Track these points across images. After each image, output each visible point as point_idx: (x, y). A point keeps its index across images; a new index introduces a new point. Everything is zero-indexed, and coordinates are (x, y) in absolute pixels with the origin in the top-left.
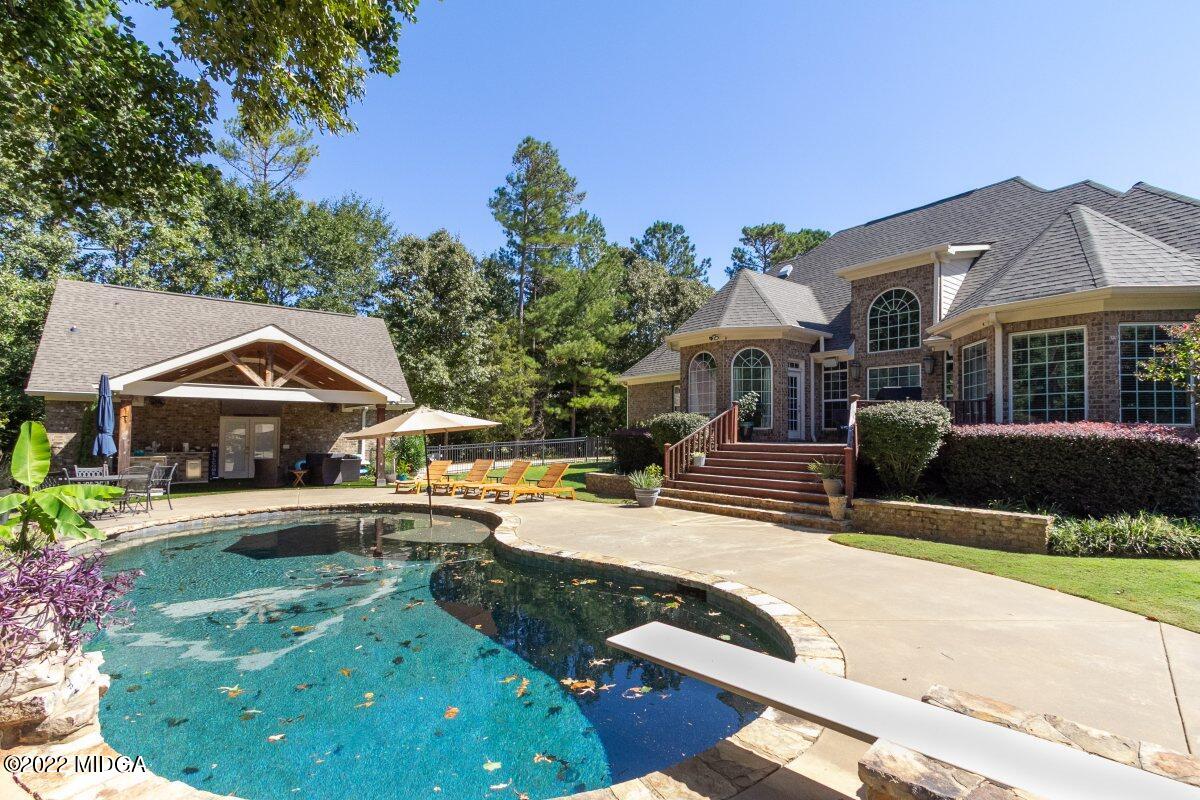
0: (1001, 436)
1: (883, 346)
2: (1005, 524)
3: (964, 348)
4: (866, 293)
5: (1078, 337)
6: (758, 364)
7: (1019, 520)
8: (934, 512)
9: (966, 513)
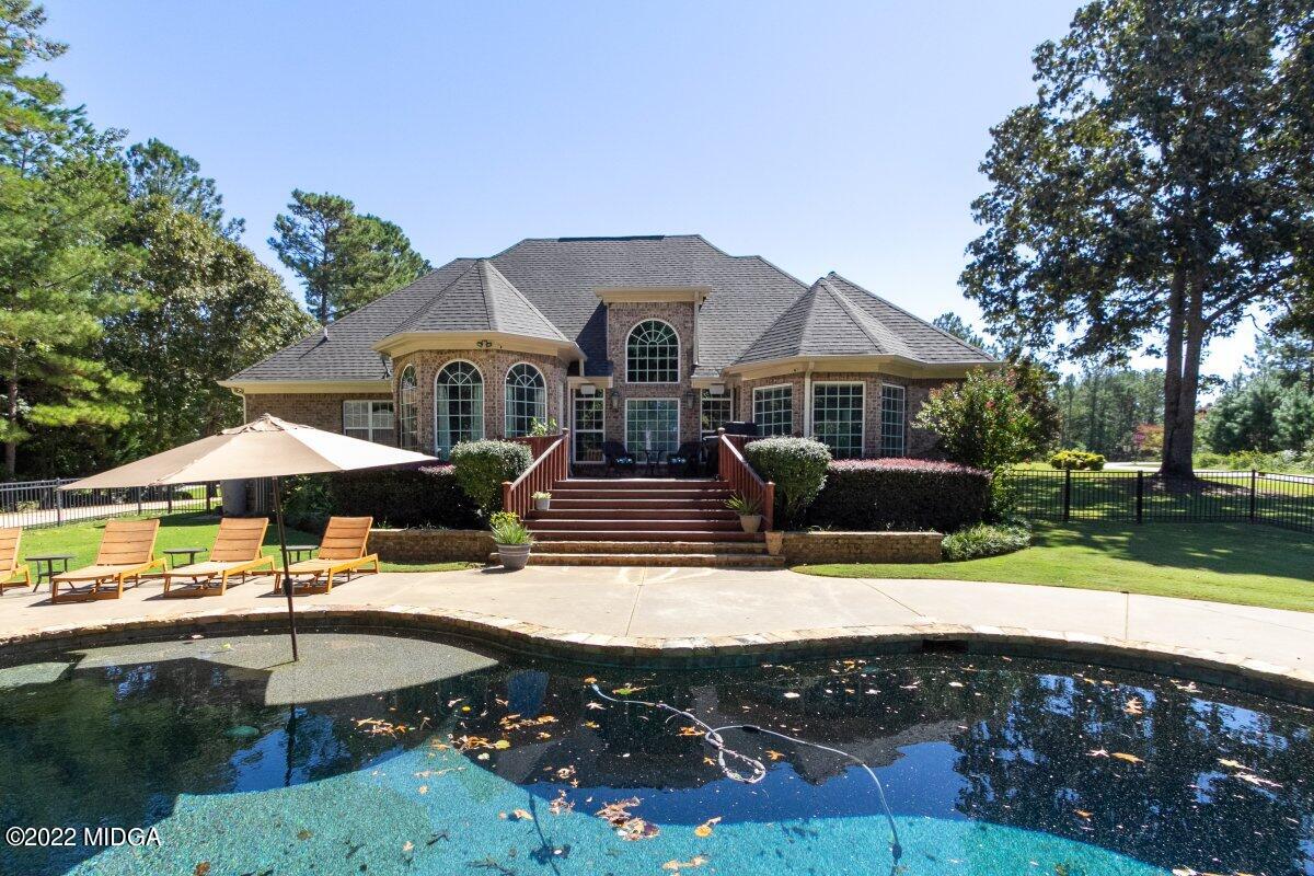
0: (873, 471)
1: (642, 377)
2: (914, 542)
3: (755, 389)
4: (625, 319)
5: (858, 390)
6: (532, 385)
7: (925, 537)
8: (860, 538)
9: (885, 537)
